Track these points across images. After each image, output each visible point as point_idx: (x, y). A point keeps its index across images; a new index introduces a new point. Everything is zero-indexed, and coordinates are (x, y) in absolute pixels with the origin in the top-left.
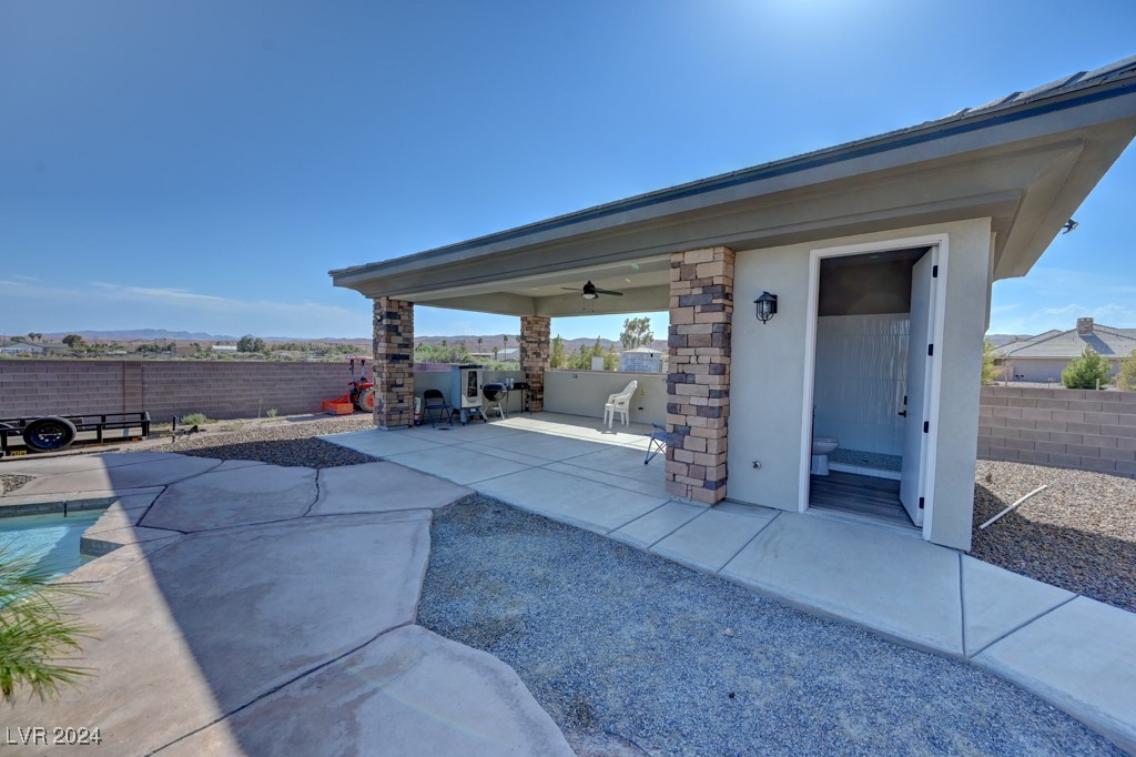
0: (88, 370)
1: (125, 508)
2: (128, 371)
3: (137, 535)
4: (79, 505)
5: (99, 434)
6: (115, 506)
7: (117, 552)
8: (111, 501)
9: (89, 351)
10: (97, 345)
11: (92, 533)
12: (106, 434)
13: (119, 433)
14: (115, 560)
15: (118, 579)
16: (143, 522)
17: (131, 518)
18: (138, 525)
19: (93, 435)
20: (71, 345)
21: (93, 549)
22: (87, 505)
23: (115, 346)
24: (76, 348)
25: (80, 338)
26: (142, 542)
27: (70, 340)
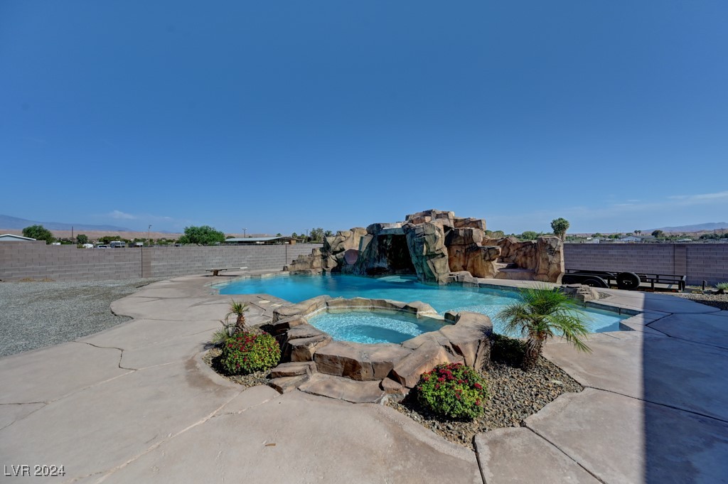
0: (653, 249)
1: (644, 317)
2: (677, 250)
3: (644, 329)
4: (625, 311)
5: (652, 285)
6: (641, 315)
7: (631, 332)
8: (640, 312)
9: (667, 239)
10: (672, 236)
11: (625, 322)
12: (656, 285)
13: (666, 286)
14: (629, 334)
15: (627, 340)
16: (649, 325)
17: (645, 322)
18: (646, 325)
19: (649, 285)
20: (656, 236)
21: (623, 327)
22: (629, 312)
23: (684, 236)
24: (659, 238)
25: (661, 232)
26: (645, 332)
27: (655, 234)
